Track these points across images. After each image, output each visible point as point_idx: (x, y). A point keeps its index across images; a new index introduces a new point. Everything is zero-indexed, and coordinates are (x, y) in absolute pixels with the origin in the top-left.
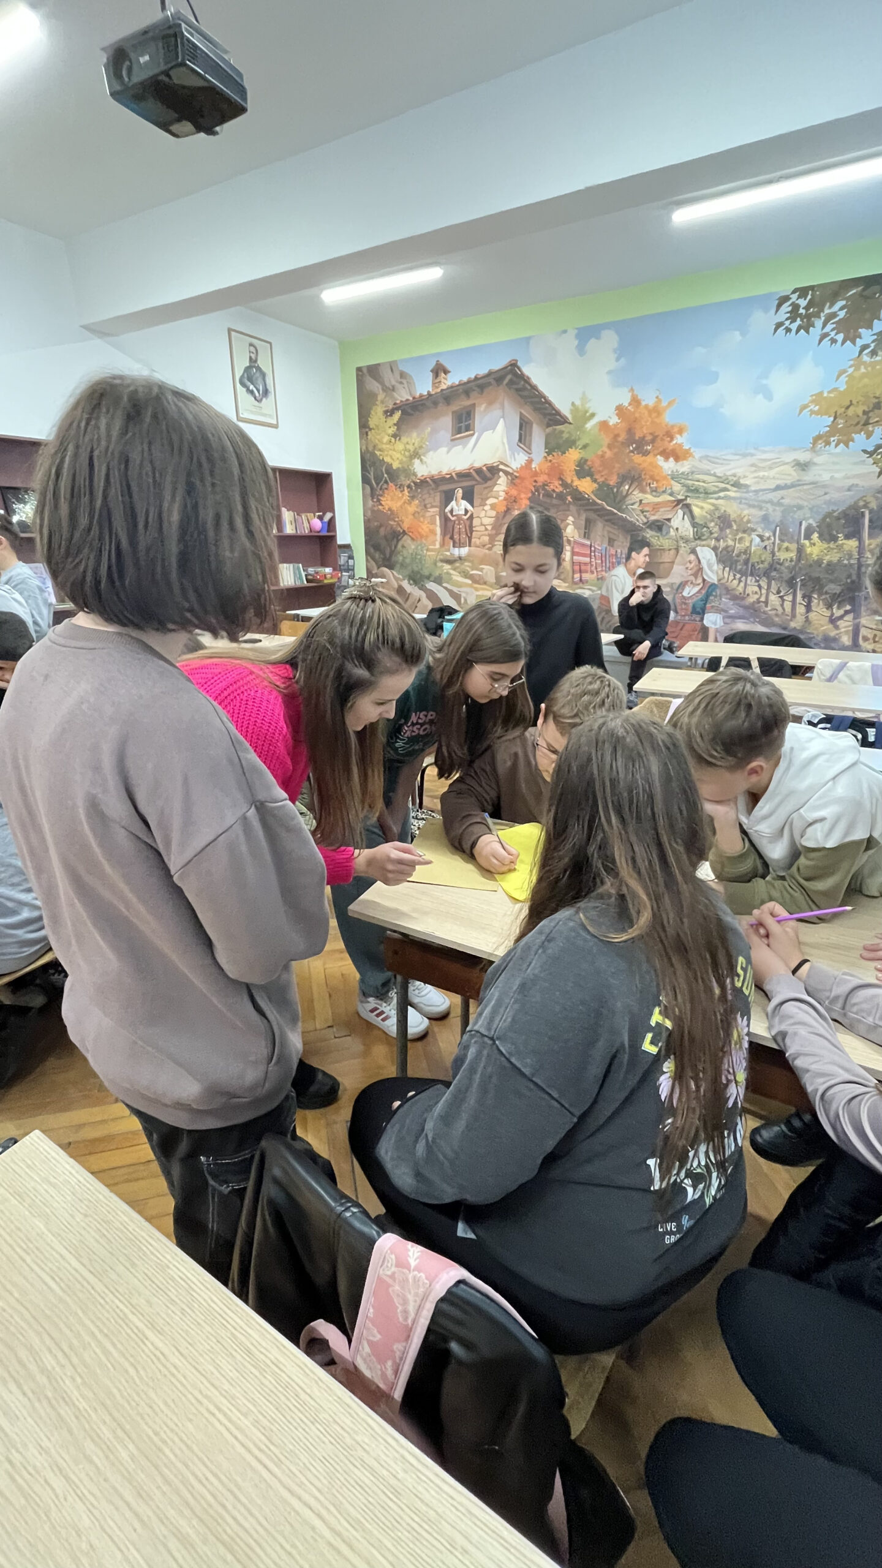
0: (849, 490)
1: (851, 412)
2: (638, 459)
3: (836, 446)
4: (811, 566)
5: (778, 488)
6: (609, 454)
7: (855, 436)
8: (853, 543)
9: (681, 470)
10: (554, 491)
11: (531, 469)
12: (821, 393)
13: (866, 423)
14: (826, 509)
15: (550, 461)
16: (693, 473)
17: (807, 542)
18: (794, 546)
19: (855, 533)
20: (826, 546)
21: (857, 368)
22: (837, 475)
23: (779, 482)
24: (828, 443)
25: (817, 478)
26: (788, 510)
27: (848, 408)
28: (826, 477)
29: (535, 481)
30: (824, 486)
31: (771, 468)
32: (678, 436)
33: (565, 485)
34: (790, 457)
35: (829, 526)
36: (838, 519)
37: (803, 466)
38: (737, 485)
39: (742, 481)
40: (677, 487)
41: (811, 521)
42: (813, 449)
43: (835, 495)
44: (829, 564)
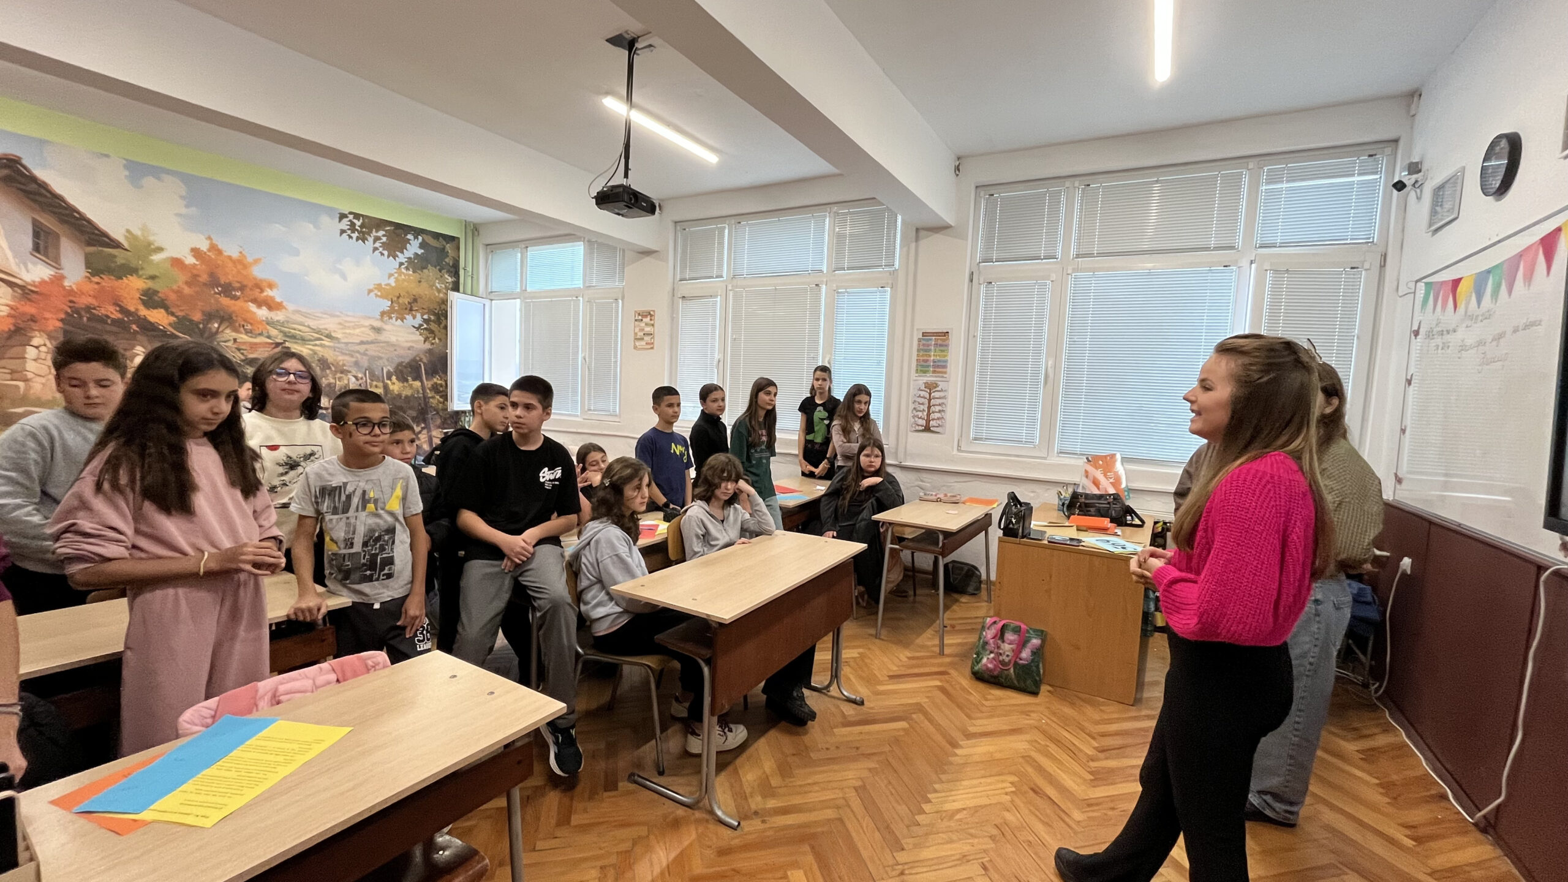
0: (409, 349)
1: (401, 300)
2: (225, 301)
3: (396, 320)
4: (394, 398)
5: (362, 343)
6: (187, 290)
7: (407, 317)
8: (417, 384)
9: (276, 318)
10: (108, 317)
11: (64, 287)
12: (380, 285)
13: (411, 310)
14: (397, 360)
15: (98, 283)
16: (288, 322)
17: (389, 382)
18: (381, 384)
19: (418, 377)
20: (401, 385)
21: (400, 274)
22: (400, 339)
23: (365, 339)
24: (391, 318)
25: (387, 339)
26: (373, 359)
27: (398, 298)
28: (393, 339)
29: (71, 301)
30: (393, 345)
31: (354, 329)
32: (269, 290)
33: (123, 310)
34: (367, 323)
35: (401, 372)
36: (405, 367)
37: (378, 330)
38: (329, 336)
39: (333, 334)
40: (274, 332)
41: (389, 368)
42: (382, 319)
43: (402, 352)
44: (406, 397)
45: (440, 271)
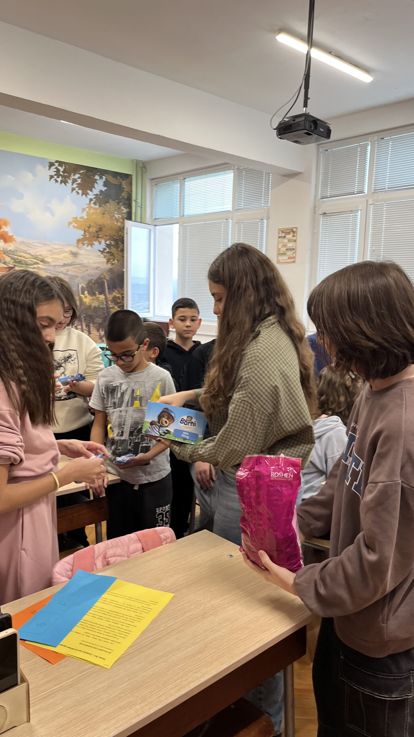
1: (91, 230)
3: (88, 246)
5: (65, 265)
7: (95, 243)
8: (102, 297)
9: (10, 248)
13: (98, 237)
14: (88, 278)
16: (16, 251)
19: (102, 292)
20: (91, 298)
21: (90, 208)
22: (90, 261)
24: (84, 244)
26: (72, 278)
27: (89, 228)
31: (59, 254)
32: (4, 227)
34: (68, 249)
35: (91, 288)
36: (94, 284)
37: (75, 255)
38: (43, 261)
40: (8, 259)
41: (83, 285)
42: (77, 246)
43: (91, 272)
44: (95, 307)
45: (118, 203)
